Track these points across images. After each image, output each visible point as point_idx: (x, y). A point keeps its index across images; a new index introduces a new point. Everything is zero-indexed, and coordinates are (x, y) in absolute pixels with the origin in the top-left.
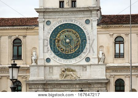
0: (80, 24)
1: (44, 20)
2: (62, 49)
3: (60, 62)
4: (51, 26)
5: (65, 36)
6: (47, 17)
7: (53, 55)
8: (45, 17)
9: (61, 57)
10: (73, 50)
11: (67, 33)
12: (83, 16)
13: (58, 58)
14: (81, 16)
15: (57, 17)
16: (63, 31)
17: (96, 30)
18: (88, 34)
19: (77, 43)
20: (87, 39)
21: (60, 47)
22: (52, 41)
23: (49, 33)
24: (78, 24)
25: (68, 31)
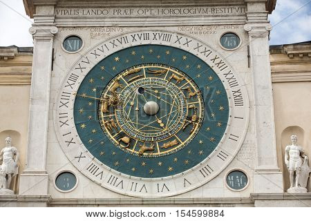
0: (202, 49)
1: (54, 30)
2: (126, 139)
4: (82, 53)
5: (141, 90)
6: (70, 23)
7: (89, 159)
8: (60, 22)
9: (123, 168)
10: (174, 142)
11: (147, 81)
12: (210, 20)
13: (107, 173)
14: (202, 21)
15: (108, 22)
16: (131, 70)
17: (269, 67)
18: (234, 83)
19: (189, 118)
20: (231, 102)
21: (117, 129)
22: (86, 108)
23: (73, 78)
24: (190, 49)
25: (150, 73)
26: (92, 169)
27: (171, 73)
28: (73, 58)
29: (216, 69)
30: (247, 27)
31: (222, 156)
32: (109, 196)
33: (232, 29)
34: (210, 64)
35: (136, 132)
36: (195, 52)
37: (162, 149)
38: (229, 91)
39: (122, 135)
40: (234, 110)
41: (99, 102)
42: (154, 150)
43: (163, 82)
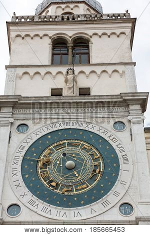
0: (102, 131)
1: (11, 120)
2: (54, 184)
3: (48, 215)
4: (28, 133)
5: (64, 154)
6: (21, 117)
8: (16, 116)
10: (85, 186)
11: (68, 149)
13: (41, 205)
14: (102, 115)
15: (44, 116)
16: (58, 143)
18: (122, 150)
19: (94, 171)
20: (121, 161)
21: (48, 178)
22: (29, 165)
23: (22, 148)
24: (95, 131)
25: (70, 145)
26: (32, 202)
27: (83, 145)
28: (22, 136)
29: (111, 142)
30: (129, 118)
31: (116, 194)
32: (42, 219)
33: (121, 120)
34: (107, 139)
35: (60, 180)
36: (98, 133)
37: (77, 190)
38: (120, 155)
39: (52, 181)
40: (123, 166)
41: (38, 162)
42: (72, 191)
43: (78, 150)
